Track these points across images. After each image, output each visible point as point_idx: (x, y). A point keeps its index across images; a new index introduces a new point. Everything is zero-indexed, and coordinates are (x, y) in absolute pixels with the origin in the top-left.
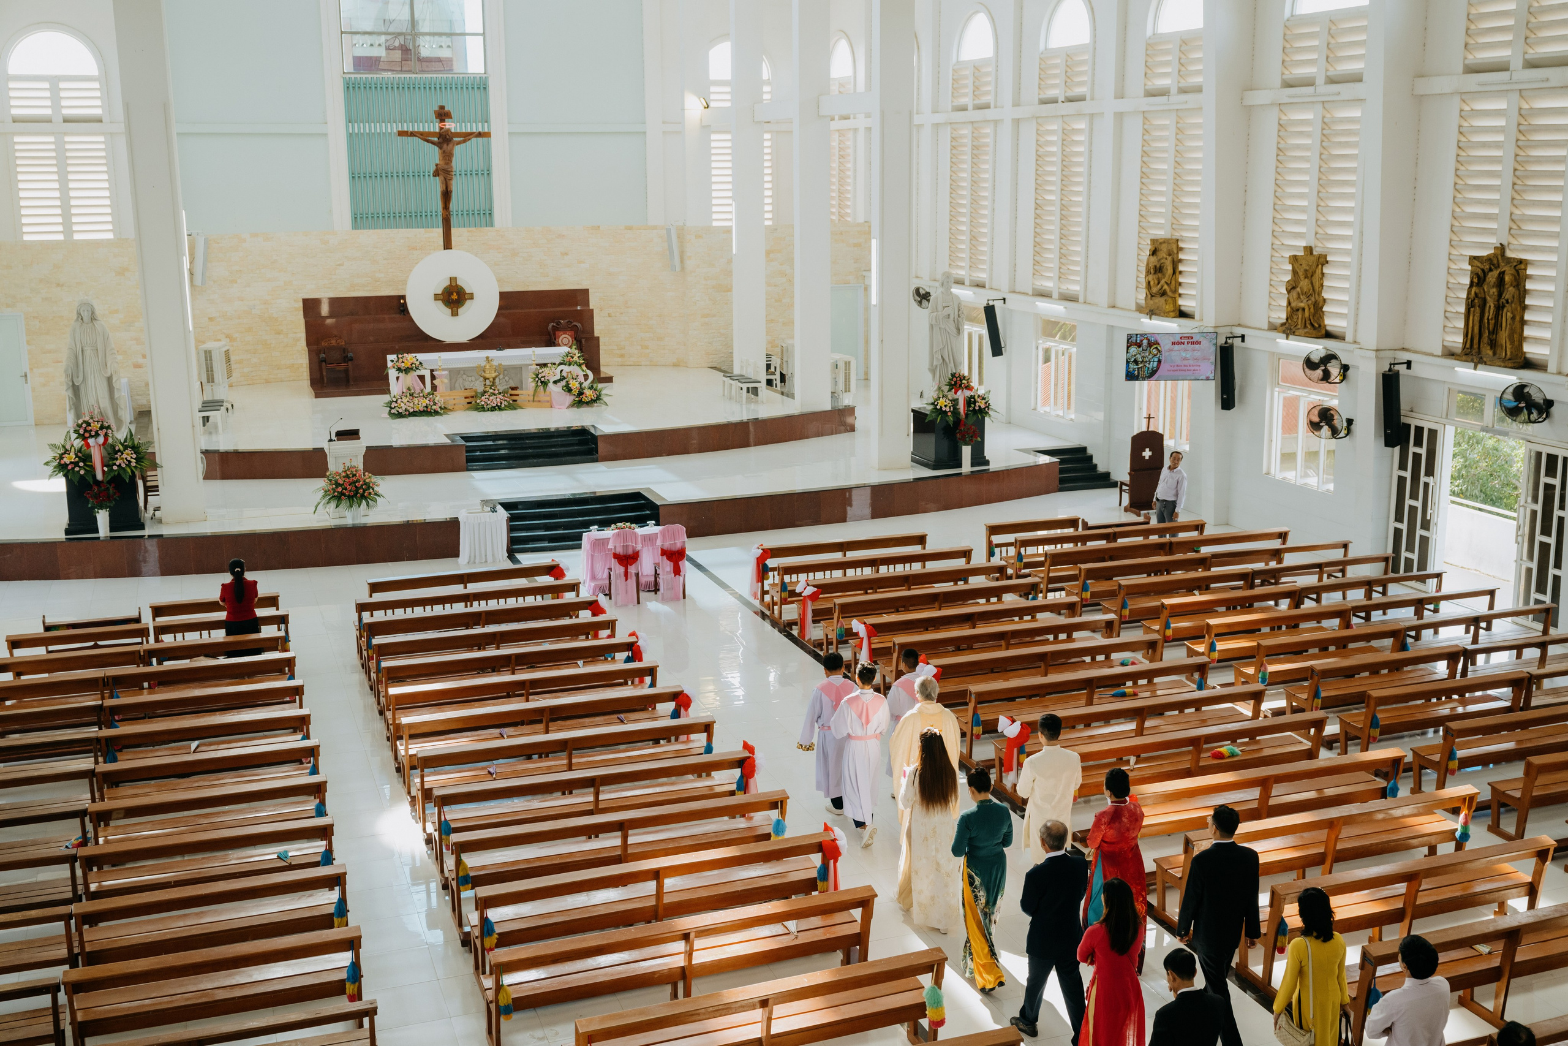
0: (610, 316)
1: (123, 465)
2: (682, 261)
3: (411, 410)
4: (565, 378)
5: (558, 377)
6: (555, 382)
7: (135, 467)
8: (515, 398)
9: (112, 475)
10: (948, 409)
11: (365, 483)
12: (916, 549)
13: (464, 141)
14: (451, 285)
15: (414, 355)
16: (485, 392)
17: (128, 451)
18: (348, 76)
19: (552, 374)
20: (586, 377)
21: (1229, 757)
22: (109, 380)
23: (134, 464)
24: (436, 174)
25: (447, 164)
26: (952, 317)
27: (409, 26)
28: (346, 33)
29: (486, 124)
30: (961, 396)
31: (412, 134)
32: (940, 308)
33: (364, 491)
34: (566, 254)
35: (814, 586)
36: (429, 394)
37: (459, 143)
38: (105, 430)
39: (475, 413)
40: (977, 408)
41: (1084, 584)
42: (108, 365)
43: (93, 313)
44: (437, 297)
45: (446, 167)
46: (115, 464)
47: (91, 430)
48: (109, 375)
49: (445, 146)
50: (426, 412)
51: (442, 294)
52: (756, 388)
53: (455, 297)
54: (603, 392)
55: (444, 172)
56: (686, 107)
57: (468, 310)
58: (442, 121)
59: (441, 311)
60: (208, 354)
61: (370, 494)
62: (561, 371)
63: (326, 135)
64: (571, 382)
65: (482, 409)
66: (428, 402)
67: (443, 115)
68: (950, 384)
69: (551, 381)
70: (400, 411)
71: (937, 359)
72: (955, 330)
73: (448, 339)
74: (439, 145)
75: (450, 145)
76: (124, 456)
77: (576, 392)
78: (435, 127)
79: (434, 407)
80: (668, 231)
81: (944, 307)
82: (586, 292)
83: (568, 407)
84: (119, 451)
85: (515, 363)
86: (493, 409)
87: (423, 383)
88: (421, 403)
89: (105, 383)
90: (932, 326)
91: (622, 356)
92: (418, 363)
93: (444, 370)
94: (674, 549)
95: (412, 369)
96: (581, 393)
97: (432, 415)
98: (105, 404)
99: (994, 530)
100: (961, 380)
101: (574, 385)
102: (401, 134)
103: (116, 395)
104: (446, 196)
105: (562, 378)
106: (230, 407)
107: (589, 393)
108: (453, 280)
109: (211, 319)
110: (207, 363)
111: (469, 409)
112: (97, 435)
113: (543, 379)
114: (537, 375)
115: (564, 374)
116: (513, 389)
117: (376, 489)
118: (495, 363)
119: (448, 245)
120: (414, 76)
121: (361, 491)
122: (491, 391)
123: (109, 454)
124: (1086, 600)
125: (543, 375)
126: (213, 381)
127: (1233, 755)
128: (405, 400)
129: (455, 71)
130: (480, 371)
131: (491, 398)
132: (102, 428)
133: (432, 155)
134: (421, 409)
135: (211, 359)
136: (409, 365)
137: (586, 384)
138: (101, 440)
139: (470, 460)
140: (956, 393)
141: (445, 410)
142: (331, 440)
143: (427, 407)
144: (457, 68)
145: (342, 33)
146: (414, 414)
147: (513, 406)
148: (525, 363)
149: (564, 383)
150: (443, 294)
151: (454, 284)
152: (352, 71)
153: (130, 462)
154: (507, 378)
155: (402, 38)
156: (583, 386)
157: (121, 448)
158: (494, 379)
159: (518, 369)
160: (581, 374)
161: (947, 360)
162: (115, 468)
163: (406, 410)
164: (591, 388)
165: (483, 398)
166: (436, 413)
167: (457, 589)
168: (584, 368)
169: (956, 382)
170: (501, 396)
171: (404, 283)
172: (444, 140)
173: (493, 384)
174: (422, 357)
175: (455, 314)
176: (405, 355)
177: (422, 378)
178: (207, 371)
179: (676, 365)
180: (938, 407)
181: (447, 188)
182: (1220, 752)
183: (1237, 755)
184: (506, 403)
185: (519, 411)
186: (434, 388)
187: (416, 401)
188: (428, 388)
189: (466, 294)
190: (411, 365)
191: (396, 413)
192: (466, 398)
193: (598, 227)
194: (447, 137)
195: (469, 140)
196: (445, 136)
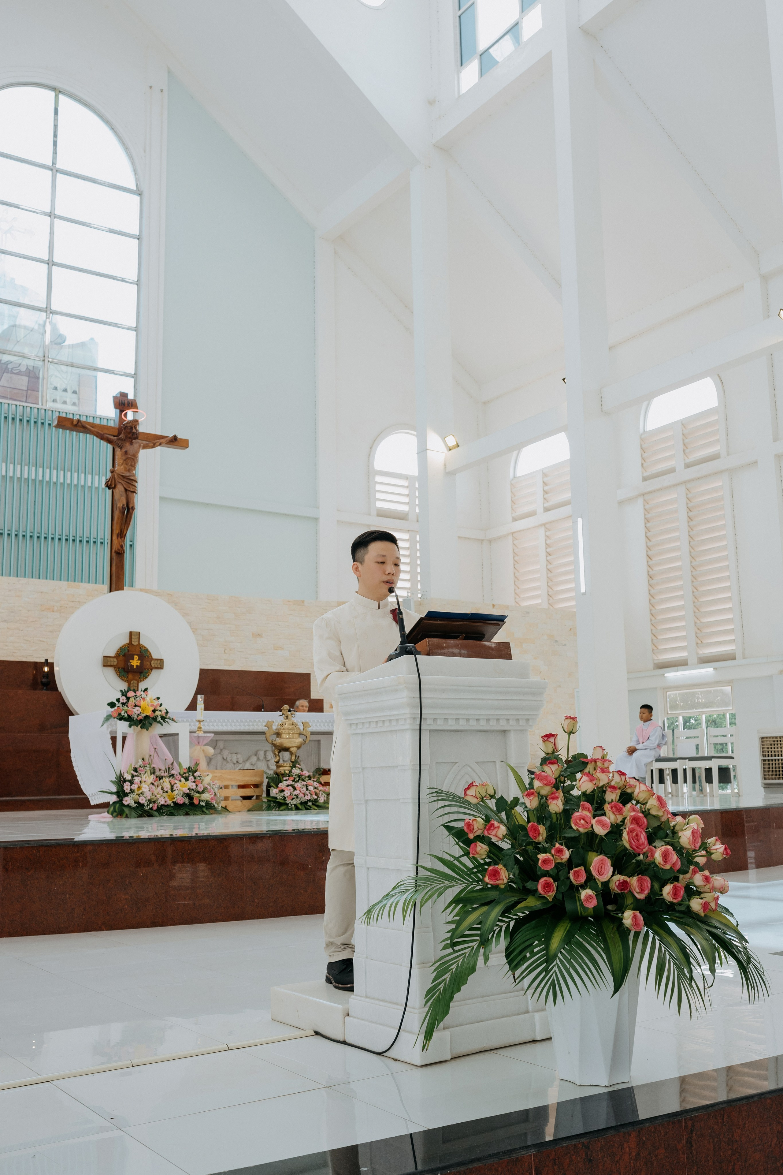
3: (161, 802)
13: (151, 446)
14: (130, 643)
24: (111, 484)
25: (129, 470)
31: (78, 424)
34: (259, 635)
36: (191, 770)
37: (144, 447)
44: (106, 662)
45: (125, 478)
49: (125, 447)
50: (191, 806)
51: (115, 657)
53: (135, 662)
55: (121, 483)
56: (428, 447)
58: (123, 412)
59: (112, 686)
65: (283, 805)
66: (191, 785)
67: (124, 404)
70: (142, 799)
74: (115, 442)
75: (135, 446)
79: (204, 796)
86: (303, 806)
88: (178, 787)
92: (162, 711)
97: (201, 813)
102: (62, 422)
104: (127, 513)
108: (134, 635)
111: (253, 809)
116: (324, 772)
119: (118, 584)
128: (147, 780)
131: (298, 784)
134: (179, 798)
136: (147, 713)
143: (189, 795)
146: (166, 809)
150: (117, 656)
151: (134, 643)
163: (149, 800)
165: (282, 785)
166: (208, 809)
170: (309, 785)
171: (50, 641)
172: (124, 438)
177: (170, 740)
181: (126, 505)
187: (165, 783)
188: (185, 762)
189: (152, 659)
190: (154, 711)
191: (134, 805)
192: (240, 787)
193: (303, 602)
194: (134, 431)
195: (160, 444)
196: (132, 427)
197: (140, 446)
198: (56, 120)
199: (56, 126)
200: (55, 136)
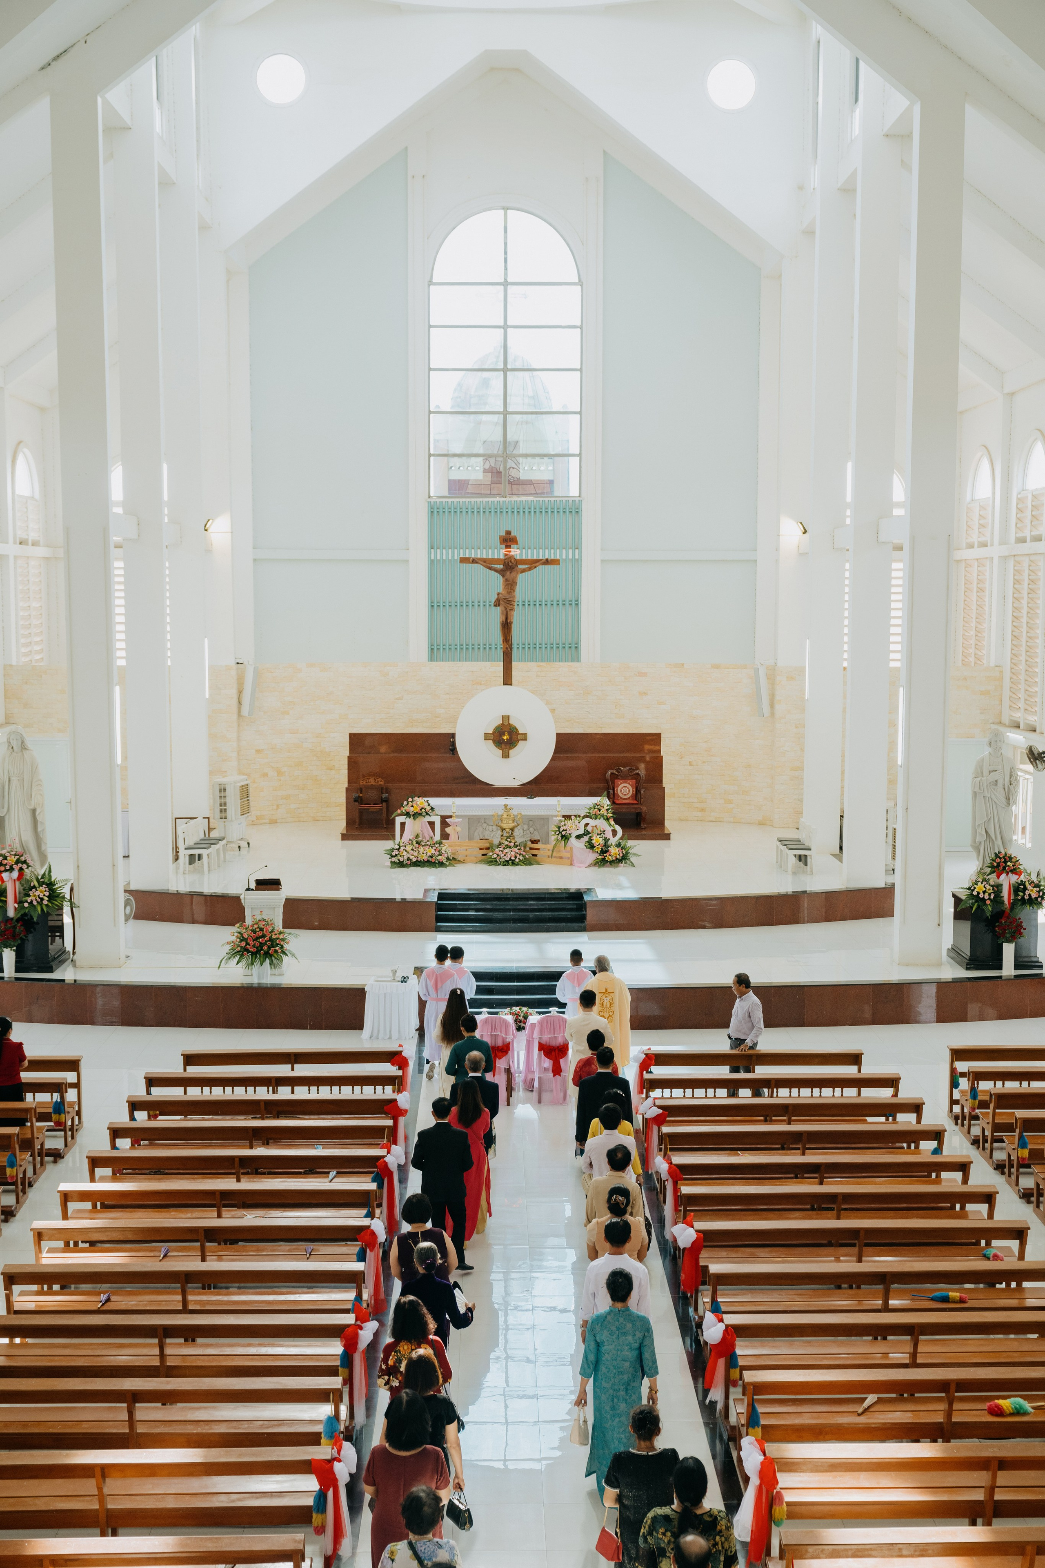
0: (691, 764)
1: (35, 903)
2: (772, 705)
3: (414, 860)
4: (589, 833)
5: (581, 832)
6: (578, 837)
7: (47, 905)
8: (535, 852)
9: (23, 912)
10: (987, 897)
11: (271, 939)
12: (848, 1071)
13: (530, 569)
14: (503, 724)
15: (426, 799)
16: (500, 844)
17: (43, 888)
18: (432, 500)
19: (575, 828)
20: (614, 833)
21: (1012, 1414)
22: (34, 811)
23: (45, 902)
24: (497, 604)
25: (510, 593)
26: (1000, 783)
27: (501, 447)
28: (434, 455)
29: (577, 551)
30: (1006, 881)
31: (474, 561)
32: (986, 772)
33: (269, 948)
34: (645, 694)
35: (660, 1107)
36: (436, 843)
37: (524, 571)
38: (20, 865)
39: (485, 867)
40: (1027, 897)
41: (1021, 1137)
42: (33, 797)
43: (23, 742)
44: (487, 737)
45: (508, 596)
46: (26, 901)
47: (6, 864)
48: (32, 807)
49: (508, 573)
50: (430, 863)
51: (493, 734)
52: (806, 856)
53: (507, 736)
54: (631, 851)
55: (505, 602)
56: (780, 535)
57: (519, 752)
58: (508, 547)
59: (492, 751)
60: (222, 788)
61: (276, 951)
62: (587, 825)
63: (407, 561)
64: (594, 838)
65: (493, 862)
66: (433, 851)
67: (508, 540)
68: (992, 866)
69: (574, 835)
70: (401, 859)
71: (981, 834)
72: (1004, 800)
73: (498, 782)
74: (502, 572)
75: (514, 574)
76: (37, 893)
77: (598, 849)
78: (500, 553)
79: (440, 857)
80: (757, 671)
81: (990, 772)
82: (656, 738)
83: (589, 866)
84: (34, 887)
85: (543, 813)
86: (506, 863)
87: (433, 829)
88: (425, 853)
89: (29, 815)
90: (975, 794)
91: (703, 810)
92: (429, 808)
93: (458, 817)
94: (554, 1043)
95: (420, 814)
96: (604, 852)
97: (435, 867)
98: (28, 837)
99: (958, 1054)
100: (1005, 862)
101: (598, 841)
102: (463, 560)
103: (39, 829)
104: (506, 626)
105: (587, 833)
106: (244, 844)
107: (614, 851)
108: (506, 718)
109: (258, 751)
110: (221, 798)
111: (481, 862)
112: (11, 869)
113: (564, 833)
114: (559, 828)
115: (589, 828)
116: (533, 842)
117: (286, 946)
118: (514, 812)
119: (508, 680)
120: (502, 499)
121: (265, 948)
122: (506, 843)
123: (24, 890)
124: (1023, 1159)
125: (565, 828)
126: (226, 818)
127: (1018, 1412)
128: (409, 848)
129: (556, 494)
130: (497, 822)
131: (506, 851)
132: (17, 862)
133: (496, 583)
134: (425, 858)
135: (225, 794)
136: (418, 810)
137: (613, 841)
138: (15, 874)
139: (439, 919)
140: (998, 877)
141: (452, 861)
142: (248, 889)
143: (431, 857)
144: (558, 491)
145: (430, 455)
146: (417, 864)
147: (529, 861)
148: (551, 813)
149: (586, 838)
151: (506, 723)
152: (446, 494)
153: (42, 899)
154: (532, 829)
155: (492, 460)
156: (610, 842)
157: (36, 884)
158: (512, 830)
159: (545, 820)
160: (609, 830)
161: (993, 836)
162: (26, 905)
163: (408, 859)
164: (618, 845)
165: (497, 850)
166: (441, 864)
167: (282, 1070)
168: (612, 822)
169: (998, 864)
170: (516, 850)
171: (454, 720)
172: (509, 567)
173: (511, 836)
174: (434, 801)
175: (506, 756)
176: (416, 799)
177: (432, 824)
178: (221, 806)
179: (762, 823)
180: (975, 893)
181: (507, 619)
182: (998, 1406)
183: (1025, 1413)
184: (521, 858)
185: (535, 867)
186: (445, 836)
187: (421, 849)
188: (437, 837)
189: (519, 734)
190: (421, 810)
191: (398, 861)
192: (481, 849)
193: (683, 665)
194: (510, 564)
195: (535, 567)
196: (508, 563)
197: (517, 573)
198: (506, 238)
199: (506, 244)
200: (506, 253)
